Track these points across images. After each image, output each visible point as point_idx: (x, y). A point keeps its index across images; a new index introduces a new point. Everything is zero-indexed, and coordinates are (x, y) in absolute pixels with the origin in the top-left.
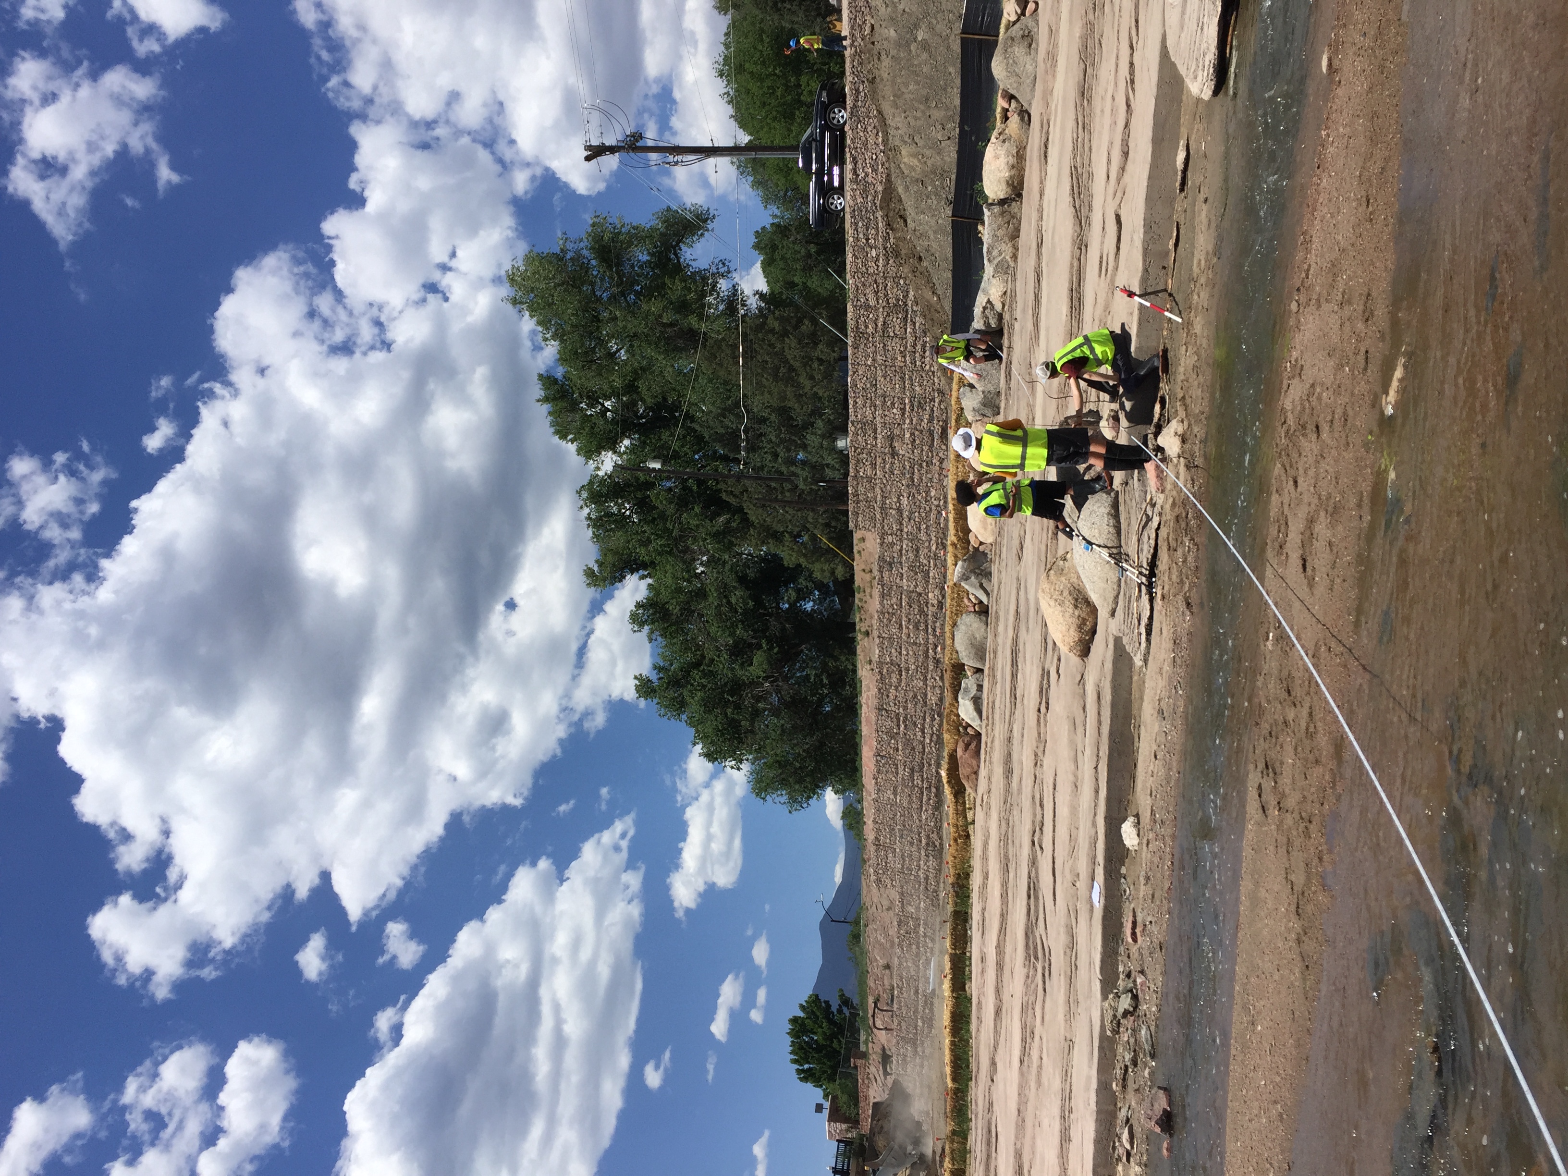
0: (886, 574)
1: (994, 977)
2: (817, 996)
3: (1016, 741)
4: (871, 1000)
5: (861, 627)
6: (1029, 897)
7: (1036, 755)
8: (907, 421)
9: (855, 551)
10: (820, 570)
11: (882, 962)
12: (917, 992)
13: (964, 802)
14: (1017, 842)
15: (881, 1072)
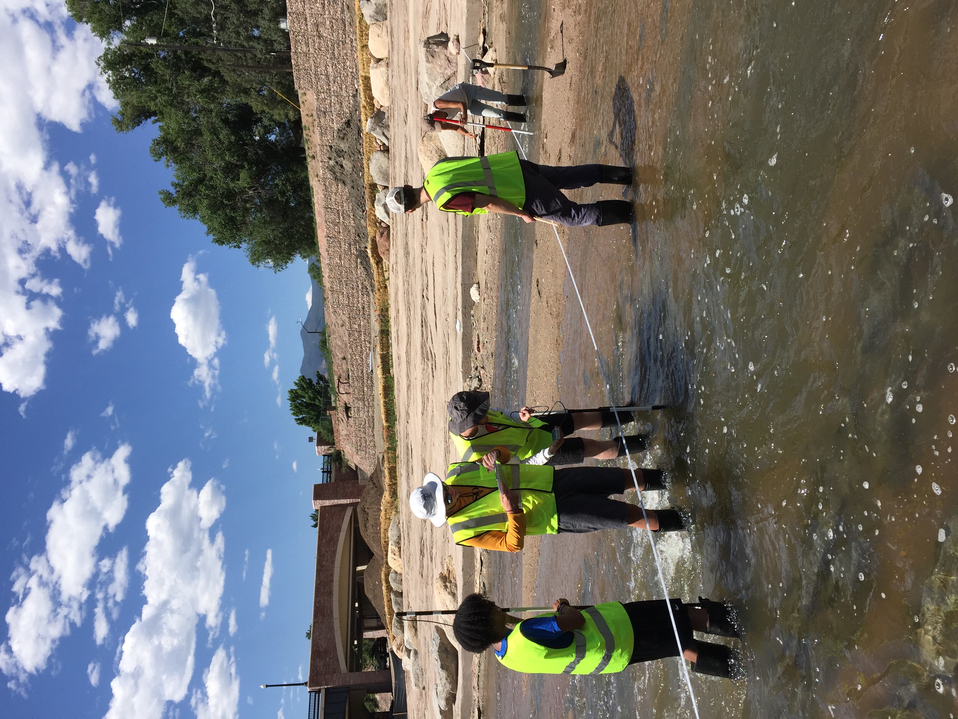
0: (322, 120)
1: (405, 368)
2: (303, 376)
3: (410, 235)
4: (336, 378)
5: (309, 153)
6: (422, 326)
7: (422, 246)
8: (327, 13)
9: (300, 102)
10: (278, 114)
11: (341, 356)
12: (362, 372)
13: (382, 268)
14: (414, 294)
15: (345, 416)
